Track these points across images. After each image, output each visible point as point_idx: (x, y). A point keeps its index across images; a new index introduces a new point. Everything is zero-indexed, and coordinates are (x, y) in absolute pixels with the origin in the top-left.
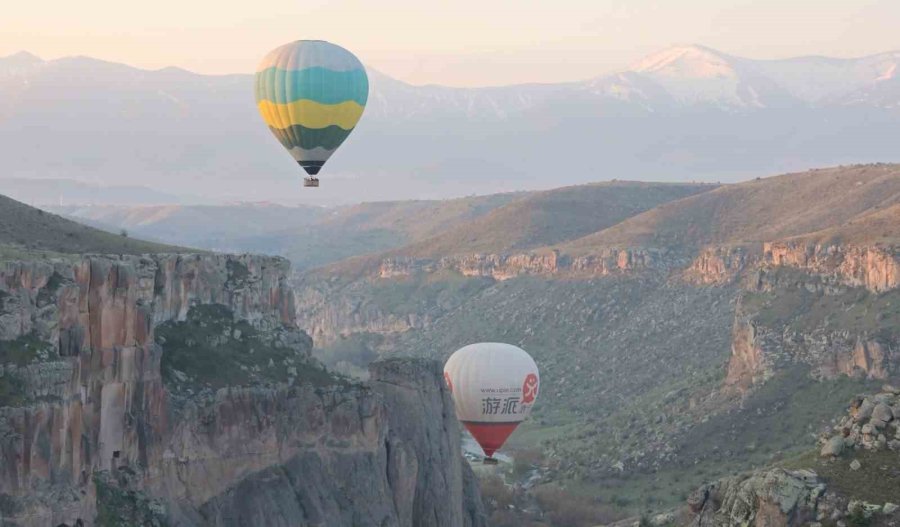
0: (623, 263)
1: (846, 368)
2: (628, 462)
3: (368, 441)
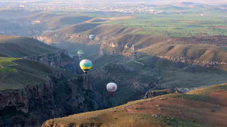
3: (74, 63)
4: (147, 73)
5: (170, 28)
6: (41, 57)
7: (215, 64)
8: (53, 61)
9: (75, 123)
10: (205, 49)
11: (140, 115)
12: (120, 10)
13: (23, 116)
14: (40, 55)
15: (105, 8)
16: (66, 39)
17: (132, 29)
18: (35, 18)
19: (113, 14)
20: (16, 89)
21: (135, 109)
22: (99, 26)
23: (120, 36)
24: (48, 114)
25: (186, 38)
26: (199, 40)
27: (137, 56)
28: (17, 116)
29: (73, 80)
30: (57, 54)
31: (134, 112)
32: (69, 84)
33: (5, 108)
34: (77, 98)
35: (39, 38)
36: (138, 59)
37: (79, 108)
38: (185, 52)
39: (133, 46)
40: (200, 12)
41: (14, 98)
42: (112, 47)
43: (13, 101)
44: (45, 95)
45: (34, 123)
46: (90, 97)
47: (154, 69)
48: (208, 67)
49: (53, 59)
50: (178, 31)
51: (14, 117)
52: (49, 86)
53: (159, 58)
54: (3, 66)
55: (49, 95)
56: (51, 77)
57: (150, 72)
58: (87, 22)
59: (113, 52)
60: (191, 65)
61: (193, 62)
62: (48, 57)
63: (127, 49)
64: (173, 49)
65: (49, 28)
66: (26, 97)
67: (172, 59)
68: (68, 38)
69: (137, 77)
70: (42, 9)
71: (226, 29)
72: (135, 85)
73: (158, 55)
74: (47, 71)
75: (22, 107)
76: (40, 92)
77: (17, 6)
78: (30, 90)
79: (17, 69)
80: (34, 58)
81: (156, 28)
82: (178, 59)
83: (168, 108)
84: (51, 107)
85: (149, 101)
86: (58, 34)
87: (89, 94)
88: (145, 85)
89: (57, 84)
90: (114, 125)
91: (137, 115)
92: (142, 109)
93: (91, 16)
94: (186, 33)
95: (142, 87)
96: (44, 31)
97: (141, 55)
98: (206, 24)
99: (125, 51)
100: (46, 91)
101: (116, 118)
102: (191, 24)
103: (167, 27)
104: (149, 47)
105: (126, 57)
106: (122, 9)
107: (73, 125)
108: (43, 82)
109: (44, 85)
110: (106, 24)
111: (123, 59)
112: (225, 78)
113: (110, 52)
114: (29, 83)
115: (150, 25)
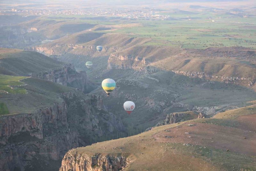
0: (92, 47)
1: (119, 68)
2: (98, 77)
3: (81, 78)
4: (163, 90)
5: (183, 38)
6: (47, 73)
7: (235, 79)
8: (59, 77)
9: (101, 154)
10: (223, 63)
11: (170, 144)
12: (123, 16)
13: (37, 143)
14: (46, 71)
15: (107, 13)
16: (69, 49)
17: (141, 40)
18: (32, 25)
19: (117, 20)
20: (30, 113)
21: (164, 137)
22: (104, 36)
23: (130, 48)
24: (63, 139)
25: (202, 50)
26: (216, 53)
27: (150, 71)
28: (31, 142)
29: (87, 101)
30: (63, 69)
31: (163, 141)
32: (83, 105)
33: (18, 134)
34: (91, 120)
35: (39, 49)
36: (152, 75)
37: (93, 130)
38: (202, 67)
39: (144, 58)
40: (210, 17)
41: (27, 123)
42: (121, 60)
43: (27, 126)
44: (58, 118)
45: (49, 149)
46: (104, 118)
47: (169, 85)
48: (227, 83)
49: (60, 75)
50: (192, 42)
51: (28, 144)
52: (63, 108)
53: (175, 73)
54: (12, 86)
55: (63, 118)
56: (63, 97)
57: (166, 89)
58: (90, 30)
59: (123, 65)
60: (209, 81)
61: (211, 78)
62: (54, 73)
63: (138, 62)
64: (189, 63)
65: (47, 37)
66: (40, 121)
67: (188, 75)
68: (71, 49)
69: (152, 95)
70: (38, 14)
71: (242, 38)
72: (150, 104)
73: (173, 70)
74: (59, 90)
75: (36, 133)
76: (54, 115)
77: (9, 11)
78: (43, 113)
79: (27, 89)
80: (40, 75)
81: (167, 38)
82: (195, 74)
83: (199, 136)
84: (65, 131)
85: (177, 128)
86: (60, 45)
87: (103, 116)
88: (162, 104)
89: (70, 106)
90: (143, 155)
91: (167, 144)
92: (171, 137)
93: (93, 23)
94: (200, 44)
95: (158, 106)
96: (42, 40)
97: (155, 70)
98: (219, 32)
99: (135, 64)
100: (59, 113)
101: (144, 148)
102: (204, 32)
103: (179, 37)
104: (163, 61)
105: (137, 72)
106: (125, 14)
107: (98, 155)
108: (56, 104)
109: (58, 107)
110: (111, 33)
111: (133, 74)
112: (247, 95)
113: (119, 65)
114: (42, 106)
115: (160, 35)
